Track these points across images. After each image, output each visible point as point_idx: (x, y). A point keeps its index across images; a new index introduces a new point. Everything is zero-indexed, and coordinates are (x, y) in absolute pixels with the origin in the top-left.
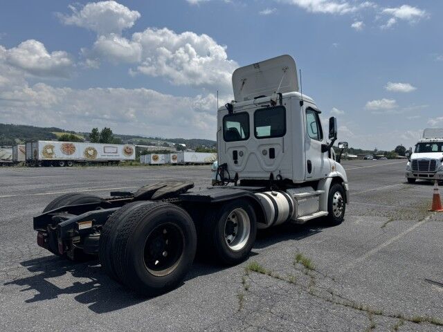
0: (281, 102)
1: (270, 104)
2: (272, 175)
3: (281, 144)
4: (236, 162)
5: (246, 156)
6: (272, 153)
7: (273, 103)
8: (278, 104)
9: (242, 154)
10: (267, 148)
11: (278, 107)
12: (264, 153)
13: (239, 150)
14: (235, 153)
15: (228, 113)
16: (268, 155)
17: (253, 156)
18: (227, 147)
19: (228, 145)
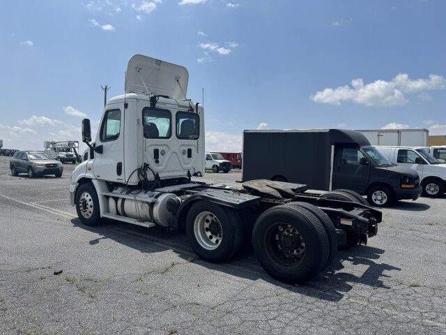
0: (197, 110)
1: (189, 109)
2: (189, 173)
3: (196, 146)
4: (157, 162)
5: (168, 155)
6: (190, 153)
7: (192, 109)
8: (195, 112)
9: (163, 153)
10: (186, 149)
11: (194, 114)
12: (184, 154)
13: (160, 149)
14: (156, 152)
15: (149, 106)
16: (186, 155)
17: (174, 155)
18: (148, 144)
19: (150, 141)
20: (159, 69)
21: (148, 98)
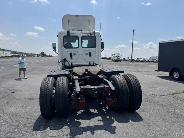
0: (94, 34)
1: (89, 34)
2: (90, 63)
3: (94, 51)
4: (71, 58)
5: (77, 55)
6: (90, 55)
7: (91, 34)
8: (93, 35)
9: (75, 54)
10: (88, 52)
11: (93, 36)
12: (86, 54)
13: (73, 53)
14: (71, 54)
15: (66, 35)
16: (88, 55)
17: (81, 55)
18: (66, 51)
19: (67, 50)
20: (78, 19)
21: (66, 31)
